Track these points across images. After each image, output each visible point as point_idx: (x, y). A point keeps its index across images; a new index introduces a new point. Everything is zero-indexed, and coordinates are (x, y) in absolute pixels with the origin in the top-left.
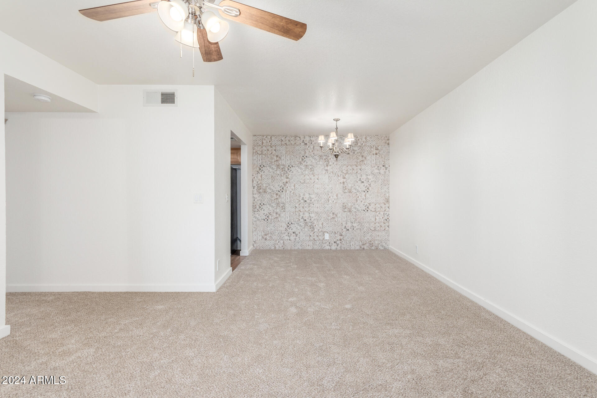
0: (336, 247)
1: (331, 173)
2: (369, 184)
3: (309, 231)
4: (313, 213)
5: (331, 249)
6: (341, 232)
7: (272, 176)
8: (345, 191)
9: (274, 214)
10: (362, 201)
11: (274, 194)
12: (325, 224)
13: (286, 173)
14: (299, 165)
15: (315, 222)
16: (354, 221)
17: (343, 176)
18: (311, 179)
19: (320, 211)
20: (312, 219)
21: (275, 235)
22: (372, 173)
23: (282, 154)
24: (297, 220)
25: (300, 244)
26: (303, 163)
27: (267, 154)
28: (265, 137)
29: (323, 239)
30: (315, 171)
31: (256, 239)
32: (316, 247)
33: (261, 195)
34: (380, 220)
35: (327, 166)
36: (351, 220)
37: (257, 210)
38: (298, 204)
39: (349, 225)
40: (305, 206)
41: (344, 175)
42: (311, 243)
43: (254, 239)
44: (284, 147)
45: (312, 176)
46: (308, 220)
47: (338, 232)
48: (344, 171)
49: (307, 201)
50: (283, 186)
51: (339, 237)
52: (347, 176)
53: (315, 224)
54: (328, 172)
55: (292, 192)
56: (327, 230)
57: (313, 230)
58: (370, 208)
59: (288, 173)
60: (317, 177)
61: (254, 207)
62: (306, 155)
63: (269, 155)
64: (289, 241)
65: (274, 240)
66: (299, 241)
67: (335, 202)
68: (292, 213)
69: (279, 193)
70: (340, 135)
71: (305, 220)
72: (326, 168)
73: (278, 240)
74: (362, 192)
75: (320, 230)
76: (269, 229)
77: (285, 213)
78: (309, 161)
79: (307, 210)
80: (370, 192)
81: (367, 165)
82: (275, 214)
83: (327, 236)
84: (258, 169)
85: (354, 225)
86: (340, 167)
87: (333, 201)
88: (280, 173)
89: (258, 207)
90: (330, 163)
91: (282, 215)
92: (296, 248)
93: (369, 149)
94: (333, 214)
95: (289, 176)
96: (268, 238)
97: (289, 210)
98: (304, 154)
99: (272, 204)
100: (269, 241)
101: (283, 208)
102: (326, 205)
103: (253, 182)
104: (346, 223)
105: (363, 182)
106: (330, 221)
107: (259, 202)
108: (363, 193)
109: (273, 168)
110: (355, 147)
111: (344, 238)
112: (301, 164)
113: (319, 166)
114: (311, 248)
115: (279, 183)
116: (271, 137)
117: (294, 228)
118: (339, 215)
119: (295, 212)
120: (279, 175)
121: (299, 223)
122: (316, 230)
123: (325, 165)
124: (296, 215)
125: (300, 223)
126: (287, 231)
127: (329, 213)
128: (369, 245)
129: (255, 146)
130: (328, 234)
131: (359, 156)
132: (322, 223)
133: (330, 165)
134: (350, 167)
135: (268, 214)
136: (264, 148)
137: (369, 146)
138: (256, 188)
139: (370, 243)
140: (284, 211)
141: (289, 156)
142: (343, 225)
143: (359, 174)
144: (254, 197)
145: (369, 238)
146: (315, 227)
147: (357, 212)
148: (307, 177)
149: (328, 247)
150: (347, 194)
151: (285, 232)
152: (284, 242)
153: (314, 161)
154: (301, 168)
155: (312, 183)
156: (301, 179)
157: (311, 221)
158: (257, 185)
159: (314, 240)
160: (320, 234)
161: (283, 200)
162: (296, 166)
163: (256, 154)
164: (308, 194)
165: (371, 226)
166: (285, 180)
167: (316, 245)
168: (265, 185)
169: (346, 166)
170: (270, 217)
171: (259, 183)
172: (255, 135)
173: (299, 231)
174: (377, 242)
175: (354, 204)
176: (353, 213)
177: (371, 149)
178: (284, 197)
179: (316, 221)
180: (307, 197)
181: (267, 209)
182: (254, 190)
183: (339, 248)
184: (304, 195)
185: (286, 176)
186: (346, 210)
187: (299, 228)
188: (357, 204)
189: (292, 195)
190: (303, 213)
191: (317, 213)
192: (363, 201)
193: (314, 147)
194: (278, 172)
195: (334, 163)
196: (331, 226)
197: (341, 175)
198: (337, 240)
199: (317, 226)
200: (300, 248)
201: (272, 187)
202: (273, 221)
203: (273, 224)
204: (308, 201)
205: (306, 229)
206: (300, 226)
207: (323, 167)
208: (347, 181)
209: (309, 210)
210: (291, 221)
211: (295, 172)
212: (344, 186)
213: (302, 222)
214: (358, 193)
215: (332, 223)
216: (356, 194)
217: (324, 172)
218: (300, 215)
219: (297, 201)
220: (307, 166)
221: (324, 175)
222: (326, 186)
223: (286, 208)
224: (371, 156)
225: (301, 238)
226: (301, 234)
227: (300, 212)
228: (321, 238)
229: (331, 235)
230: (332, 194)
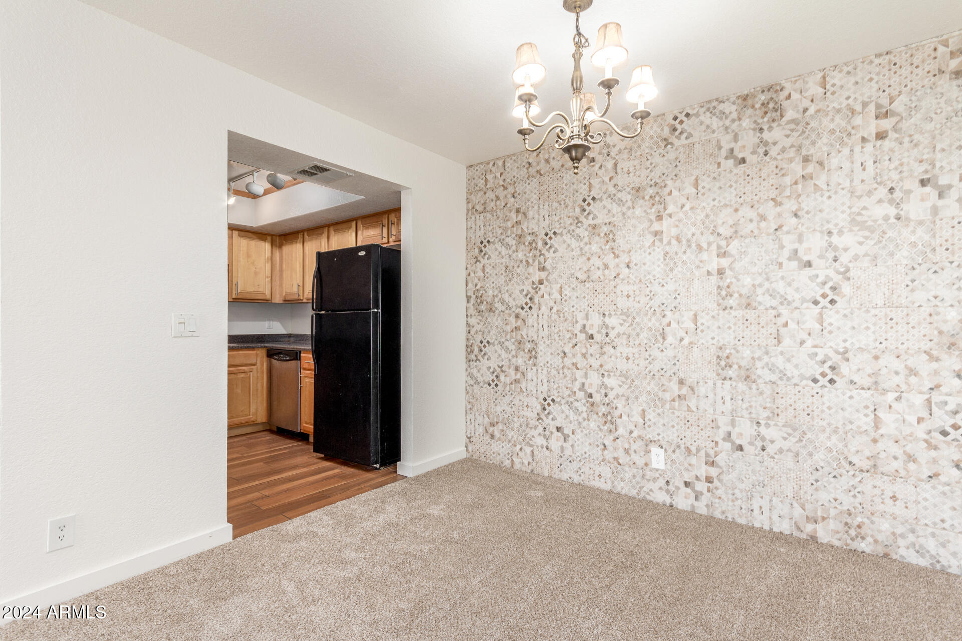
0: (691, 500)
1: (674, 242)
2: (838, 272)
3: (600, 429)
4: (612, 374)
5: (671, 505)
6: (712, 453)
7: (507, 267)
8: (726, 303)
9: (510, 370)
10: (802, 343)
11: (510, 315)
12: (651, 415)
13: (540, 256)
14: (573, 227)
15: (619, 406)
16: (768, 418)
17: (719, 247)
18: (606, 267)
19: (636, 368)
20: (611, 395)
21: (513, 429)
22: (853, 220)
23: (529, 203)
24: (568, 392)
25: (576, 465)
26: (584, 220)
27: (495, 208)
28: (491, 164)
29: (646, 464)
30: (620, 241)
31: (473, 434)
32: (624, 488)
33: (483, 317)
35: (660, 218)
36: (753, 411)
37: (475, 358)
38: (571, 345)
39: (744, 431)
40: (591, 351)
41: (723, 243)
42: (606, 471)
43: (469, 432)
44: (536, 183)
45: (609, 259)
46: (597, 398)
47: (698, 450)
48: (721, 230)
49: (595, 337)
50: (532, 291)
51: (703, 470)
52: (734, 247)
53: (618, 412)
54: (661, 240)
55: (554, 310)
56: (660, 437)
57: (613, 430)
58: (844, 369)
59: (543, 255)
60: (624, 258)
61: (469, 349)
62: (593, 194)
63: (501, 209)
64: (547, 453)
65: (509, 441)
66: (574, 456)
67: (686, 341)
68: (554, 372)
69: (523, 313)
70: (709, 102)
71: (591, 396)
72: (656, 226)
73: (520, 444)
74: (805, 305)
76: (499, 409)
77: (537, 370)
78: (600, 213)
79: (596, 364)
80: (849, 302)
81: (827, 194)
82: (512, 372)
83: (658, 459)
84: (477, 251)
85: (769, 433)
86: (707, 216)
87: (682, 340)
88: (524, 257)
89: (476, 350)
90: (671, 209)
91: (530, 375)
92: (565, 476)
93: (840, 122)
94: (681, 382)
95: (548, 265)
96: (497, 434)
97: (548, 362)
98: (586, 193)
99: (507, 343)
100: (499, 442)
101: (533, 354)
102: (655, 353)
103: (467, 286)
104: (733, 423)
105: (809, 264)
106: (668, 406)
107: (479, 337)
108: (807, 308)
109: (508, 246)
110: (770, 128)
111: (725, 478)
112: (579, 224)
113: (633, 221)
114: (607, 487)
115: (523, 284)
116: (504, 162)
117: (560, 415)
118: (702, 390)
119: (563, 368)
120: (521, 261)
121: (572, 403)
122: (621, 431)
123: (653, 218)
124: (565, 377)
125: (576, 404)
126: (540, 421)
127: (664, 380)
128: (841, 527)
129: (471, 194)
130: (663, 450)
131: (791, 160)
132: (643, 411)
133: (670, 216)
134: (747, 212)
135: (498, 370)
136: (491, 195)
137: (838, 111)
138: (473, 301)
139: (849, 521)
140: (535, 365)
141: (546, 206)
142: (718, 427)
143: (788, 233)
144: (468, 324)
145: (842, 497)
146: (618, 421)
147: (779, 382)
148: (595, 261)
149: (660, 497)
150: (734, 313)
151: (537, 423)
152: (532, 451)
153: (615, 208)
154: (579, 238)
155: (610, 280)
156: (578, 269)
157: (607, 400)
158: (474, 294)
159: (616, 464)
160: (635, 447)
161: (532, 333)
162: (565, 231)
163: (473, 214)
164: (599, 314)
165: (853, 449)
166: (537, 276)
167: (623, 480)
168: (490, 293)
169: (730, 210)
170: (502, 378)
171: (478, 287)
172: (471, 166)
173: (572, 427)
174: (885, 526)
175: (767, 353)
176: (762, 386)
177: (849, 122)
178: (536, 325)
179: (623, 402)
180: (595, 321)
181: (495, 357)
182: (468, 305)
183: (702, 508)
184: (587, 317)
185: (540, 263)
186: (730, 373)
187: (572, 416)
188: (782, 353)
189: (554, 317)
190: (584, 370)
191: (625, 375)
192: (809, 343)
193: (615, 165)
194: (520, 255)
195: (683, 206)
196: (673, 426)
197: (709, 244)
198: (697, 478)
199: (624, 417)
200: (576, 479)
201: (506, 297)
202: (508, 388)
203: (508, 398)
204: (598, 337)
205: (592, 425)
206: (576, 411)
207: (646, 224)
208: (737, 265)
209: (601, 366)
210: (552, 393)
211: (562, 249)
212: (721, 284)
213: (581, 400)
214: (784, 310)
215: (677, 413)
216: (774, 312)
217: (650, 239)
218: (576, 380)
219: (568, 335)
220: (594, 227)
221: (648, 251)
222: (656, 288)
223: (539, 356)
224: (851, 151)
225: (577, 448)
226: (579, 435)
227: (575, 370)
228: (640, 462)
229: (674, 456)
230: (677, 315)
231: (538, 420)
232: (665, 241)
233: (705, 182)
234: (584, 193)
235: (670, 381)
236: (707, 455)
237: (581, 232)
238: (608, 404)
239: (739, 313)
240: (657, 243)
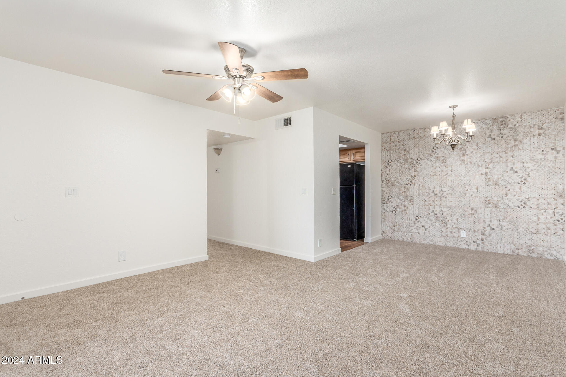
0: (476, 247)
1: (469, 163)
2: (526, 174)
3: (440, 226)
4: (445, 207)
5: (468, 249)
6: (483, 231)
7: (400, 170)
8: (488, 183)
9: (402, 207)
10: (515, 196)
11: (402, 187)
12: (460, 220)
13: (415, 167)
14: (429, 157)
15: (448, 217)
16: (503, 219)
17: (486, 166)
18: (442, 171)
19: (454, 205)
20: (445, 214)
21: (403, 227)
22: (531, 159)
23: (410, 148)
24: (426, 214)
25: (430, 238)
26: (433, 155)
27: (395, 149)
28: (393, 133)
29: (459, 236)
30: (448, 163)
31: (385, 230)
32: (450, 244)
33: (389, 188)
34: (547, 220)
35: (463, 155)
36: (498, 217)
37: (386, 203)
38: (428, 197)
39: (495, 223)
40: (436, 199)
41: (487, 164)
42: (443, 239)
43: (383, 229)
44: (413, 141)
45: (444, 168)
46: (439, 215)
47: (478, 230)
48: (486, 160)
49: (438, 194)
50: (411, 179)
51: (480, 237)
52: (491, 166)
53: (447, 220)
54: (464, 163)
55: (421, 185)
56: (464, 227)
57: (446, 225)
58: (528, 203)
59: (416, 166)
60: (450, 168)
61: (383, 199)
62: (437, 146)
63: (397, 150)
64: (418, 235)
65: (402, 232)
66: (429, 235)
67: (474, 196)
68: (421, 207)
69: (407, 186)
70: (482, 119)
71: (436, 214)
72: (462, 158)
73: (406, 232)
74: (516, 184)
75: (454, 226)
76: (397, 220)
77: (414, 206)
78: (440, 153)
79: (438, 203)
80: (530, 183)
81: (523, 151)
82: (403, 207)
83: (463, 234)
84: (386, 164)
85: (503, 224)
86: (481, 156)
87: (472, 195)
88: (408, 167)
89: (386, 200)
90: (468, 152)
91: (410, 208)
92: (426, 242)
93: (526, 130)
94: (472, 209)
95: (418, 170)
96: (396, 229)
97: (418, 204)
98: (434, 146)
99: (400, 197)
100: (397, 232)
101: (412, 201)
102: (462, 200)
103: (382, 176)
104: (491, 221)
105: (517, 172)
106: (467, 217)
107: (388, 195)
108: (516, 185)
109: (400, 163)
110: (503, 130)
111: (488, 239)
112: (431, 156)
113: (453, 156)
114: (444, 245)
115: (408, 176)
116: (399, 133)
117: (423, 221)
118: (480, 211)
119: (425, 205)
120: (407, 168)
121: (428, 217)
122: (449, 226)
123: (461, 155)
124: (426, 208)
125: (430, 217)
126: (415, 224)
127: (466, 209)
128: (527, 250)
129: (384, 143)
130: (465, 231)
131: (510, 140)
132: (457, 219)
133: (467, 155)
134: (495, 155)
135: (396, 207)
136: (393, 144)
137: (526, 126)
138: (385, 182)
139: (530, 248)
140: (413, 204)
141: (417, 149)
142: (485, 223)
143: (510, 162)
144: (382, 190)
145: (527, 241)
146: (448, 222)
147: (507, 208)
148: (438, 169)
149: (464, 246)
150: (491, 187)
151: (414, 225)
152: (412, 235)
153: (446, 151)
154: (431, 161)
155: (444, 176)
156: (431, 171)
157: (443, 216)
158: (385, 179)
159: (446, 236)
160: (454, 231)
161: (411, 194)
162: (425, 158)
163: (384, 151)
164: (440, 187)
165: (531, 227)
166: (413, 173)
167: (449, 242)
168: (393, 179)
169: (490, 154)
170: (398, 209)
171: (387, 177)
172: (384, 133)
173: (429, 225)
174: (541, 249)
175: (503, 199)
176: (501, 209)
177: (529, 130)
178: (413, 190)
179: (450, 216)
180: (438, 190)
181: (395, 202)
182: (382, 183)
183: (479, 249)
184: (435, 188)
185: (415, 169)
186: (490, 205)
187: (429, 222)
188: (508, 199)
189: (421, 188)
190: (433, 206)
191: (450, 207)
192: (517, 196)
194: (406, 166)
195: (472, 152)
196: (469, 223)
197: (482, 165)
198: (478, 240)
199: (450, 221)
200: (430, 243)
201: (400, 181)
202: (401, 213)
203: (401, 217)
205: (437, 224)
206: (430, 220)
207: (458, 157)
208: (492, 172)
209: (440, 204)
210: (420, 214)
211: (424, 165)
212: (486, 177)
213: (432, 216)
214: (508, 186)
215: (470, 219)
216: (505, 186)
217: (460, 162)
218: (430, 209)
219: (427, 194)
220: (438, 157)
221: (459, 166)
222: (462, 178)
223: (414, 201)
224: (530, 138)
225: (431, 232)
226: (431, 228)
227: (429, 206)
228: (456, 235)
229: (469, 233)
230: (470, 187)
231: (414, 224)
232: (466, 163)
233: (480, 145)
234: (433, 146)
235: (468, 208)
236: (482, 232)
237: (432, 159)
238: (443, 217)
239: (493, 187)
240: (462, 164)
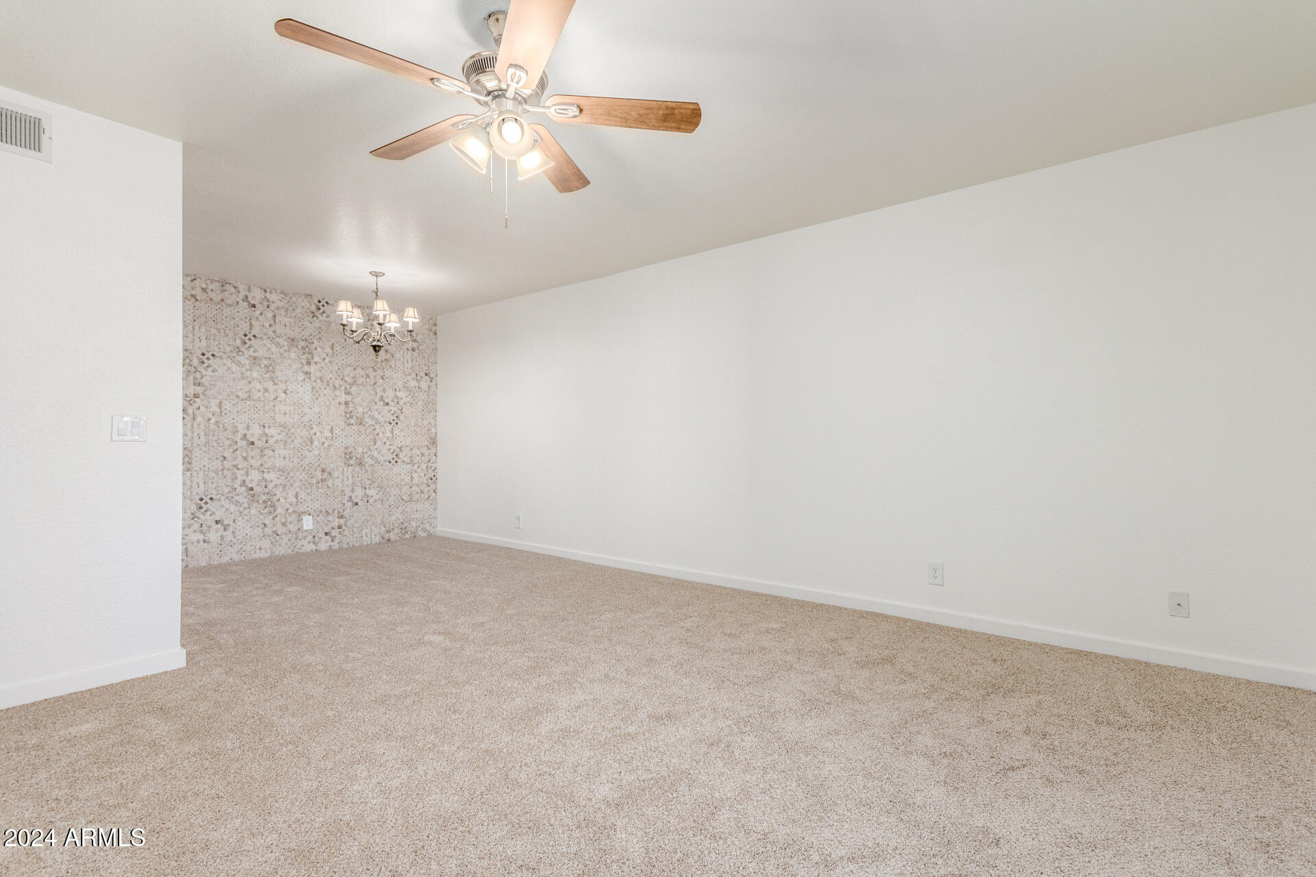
0: (330, 542)
1: (318, 381)
2: (399, 409)
3: (261, 514)
4: (271, 470)
5: (316, 550)
6: (341, 510)
8: (348, 422)
10: (385, 443)
12: (302, 495)
13: (195, 372)
14: (235, 355)
15: (278, 493)
16: (370, 484)
17: (346, 389)
18: (266, 390)
19: (291, 465)
20: (271, 486)
24: (227, 490)
25: (236, 547)
26: (245, 351)
29: (299, 529)
30: (278, 373)
32: (280, 551)
34: (421, 480)
35: (309, 363)
36: (363, 482)
38: (231, 450)
39: (359, 492)
40: (252, 454)
41: (348, 387)
42: (266, 543)
44: (189, 305)
45: (269, 385)
46: (257, 489)
47: (333, 511)
48: (347, 379)
49: (255, 443)
51: (336, 522)
52: (354, 389)
53: (277, 498)
54: (310, 378)
55: (213, 420)
56: (309, 509)
57: (273, 511)
58: (401, 456)
59: (200, 372)
60: (283, 386)
62: (254, 332)
64: (205, 545)
66: (234, 540)
67: (326, 444)
68: (212, 474)
71: (252, 489)
72: (306, 368)
74: (386, 424)
75: (291, 510)
77: (191, 474)
78: (261, 348)
79: (256, 463)
80: (402, 424)
81: (395, 371)
83: (307, 523)
85: (370, 492)
86: (339, 369)
87: (323, 444)
90: (316, 359)
92: (225, 559)
94: (323, 471)
95: (205, 381)
97: (204, 466)
98: (247, 329)
102: (306, 453)
104: (353, 491)
105: (387, 404)
106: (314, 487)
108: (387, 426)
111: (348, 523)
112: (240, 353)
113: (289, 361)
114: (268, 554)
117: (219, 509)
118: (336, 474)
119: (222, 470)
121: (232, 498)
122: (279, 510)
123: (304, 362)
124: (225, 477)
125: (237, 498)
126: (196, 519)
127: (312, 471)
128: (399, 531)
130: (311, 516)
132: (297, 493)
133: (316, 363)
134: (360, 371)
139: (402, 526)
140: (188, 470)
141: (203, 329)
142: (345, 495)
143: (379, 386)
145: (399, 516)
146: (277, 504)
147: (376, 465)
148: (256, 385)
149: (309, 548)
150: (354, 427)
151: (192, 522)
153: (274, 349)
154: (239, 364)
155: (269, 401)
156: (239, 388)
157: (267, 490)
159: (275, 535)
160: (290, 519)
162: (224, 356)
164: (260, 425)
165: (403, 493)
166: (191, 390)
167: (280, 545)
169: (351, 368)
173: (233, 517)
174: (414, 524)
175: (369, 450)
176: (367, 467)
179: (281, 490)
180: (256, 431)
183: (335, 545)
184: (248, 428)
185: (195, 378)
186: (352, 462)
187: (233, 508)
188: (376, 449)
189: (212, 427)
190: (245, 470)
191: (282, 470)
192: (388, 444)
193: (274, 316)
195: (324, 359)
196: (318, 500)
197: (340, 386)
198: (333, 528)
199: (282, 500)
200: (237, 558)
204: (258, 443)
205: (253, 511)
206: (237, 503)
207: (299, 365)
208: (355, 400)
209: (262, 465)
210: (210, 493)
211: (221, 370)
212: (347, 410)
213: (241, 494)
214: (377, 427)
215: (320, 491)
216: (372, 428)
217: (301, 377)
218: (236, 478)
219: (228, 443)
220: (255, 358)
221: (301, 384)
222: (306, 410)
223: (193, 462)
225: (238, 533)
226: (240, 522)
227: (235, 470)
228: (293, 528)
229: (318, 519)
230: (320, 428)
231: (193, 519)
232: (313, 379)
233: (337, 348)
234: (245, 329)
235: (316, 470)
236: (339, 512)
237: (242, 359)
238: (268, 494)
239: (355, 428)
240: (307, 380)
